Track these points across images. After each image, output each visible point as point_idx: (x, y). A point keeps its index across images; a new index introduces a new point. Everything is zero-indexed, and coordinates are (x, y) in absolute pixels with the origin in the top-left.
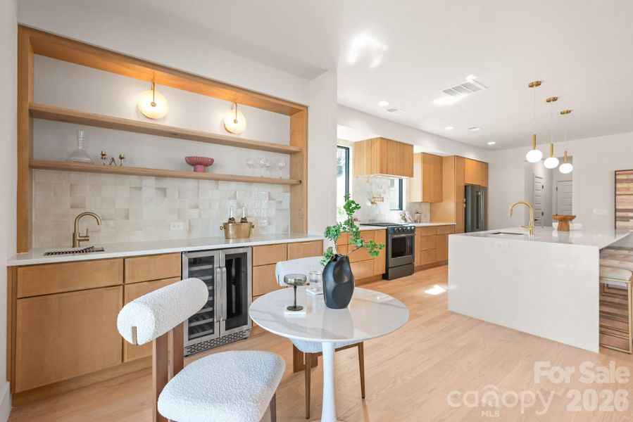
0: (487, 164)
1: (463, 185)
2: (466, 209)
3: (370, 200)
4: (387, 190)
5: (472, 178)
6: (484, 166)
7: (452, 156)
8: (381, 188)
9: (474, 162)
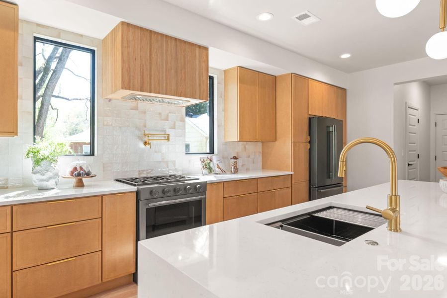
0: (345, 89)
1: (307, 117)
2: (310, 150)
3: (140, 138)
4: (178, 124)
5: (321, 107)
6: (341, 92)
7: (288, 74)
8: (167, 119)
9: (326, 87)
